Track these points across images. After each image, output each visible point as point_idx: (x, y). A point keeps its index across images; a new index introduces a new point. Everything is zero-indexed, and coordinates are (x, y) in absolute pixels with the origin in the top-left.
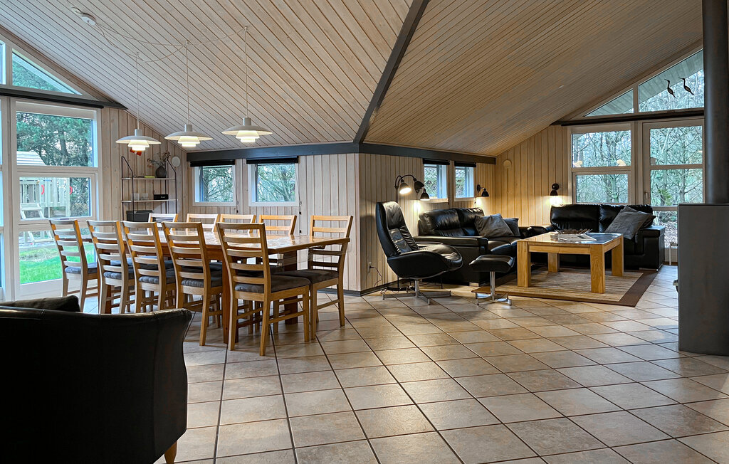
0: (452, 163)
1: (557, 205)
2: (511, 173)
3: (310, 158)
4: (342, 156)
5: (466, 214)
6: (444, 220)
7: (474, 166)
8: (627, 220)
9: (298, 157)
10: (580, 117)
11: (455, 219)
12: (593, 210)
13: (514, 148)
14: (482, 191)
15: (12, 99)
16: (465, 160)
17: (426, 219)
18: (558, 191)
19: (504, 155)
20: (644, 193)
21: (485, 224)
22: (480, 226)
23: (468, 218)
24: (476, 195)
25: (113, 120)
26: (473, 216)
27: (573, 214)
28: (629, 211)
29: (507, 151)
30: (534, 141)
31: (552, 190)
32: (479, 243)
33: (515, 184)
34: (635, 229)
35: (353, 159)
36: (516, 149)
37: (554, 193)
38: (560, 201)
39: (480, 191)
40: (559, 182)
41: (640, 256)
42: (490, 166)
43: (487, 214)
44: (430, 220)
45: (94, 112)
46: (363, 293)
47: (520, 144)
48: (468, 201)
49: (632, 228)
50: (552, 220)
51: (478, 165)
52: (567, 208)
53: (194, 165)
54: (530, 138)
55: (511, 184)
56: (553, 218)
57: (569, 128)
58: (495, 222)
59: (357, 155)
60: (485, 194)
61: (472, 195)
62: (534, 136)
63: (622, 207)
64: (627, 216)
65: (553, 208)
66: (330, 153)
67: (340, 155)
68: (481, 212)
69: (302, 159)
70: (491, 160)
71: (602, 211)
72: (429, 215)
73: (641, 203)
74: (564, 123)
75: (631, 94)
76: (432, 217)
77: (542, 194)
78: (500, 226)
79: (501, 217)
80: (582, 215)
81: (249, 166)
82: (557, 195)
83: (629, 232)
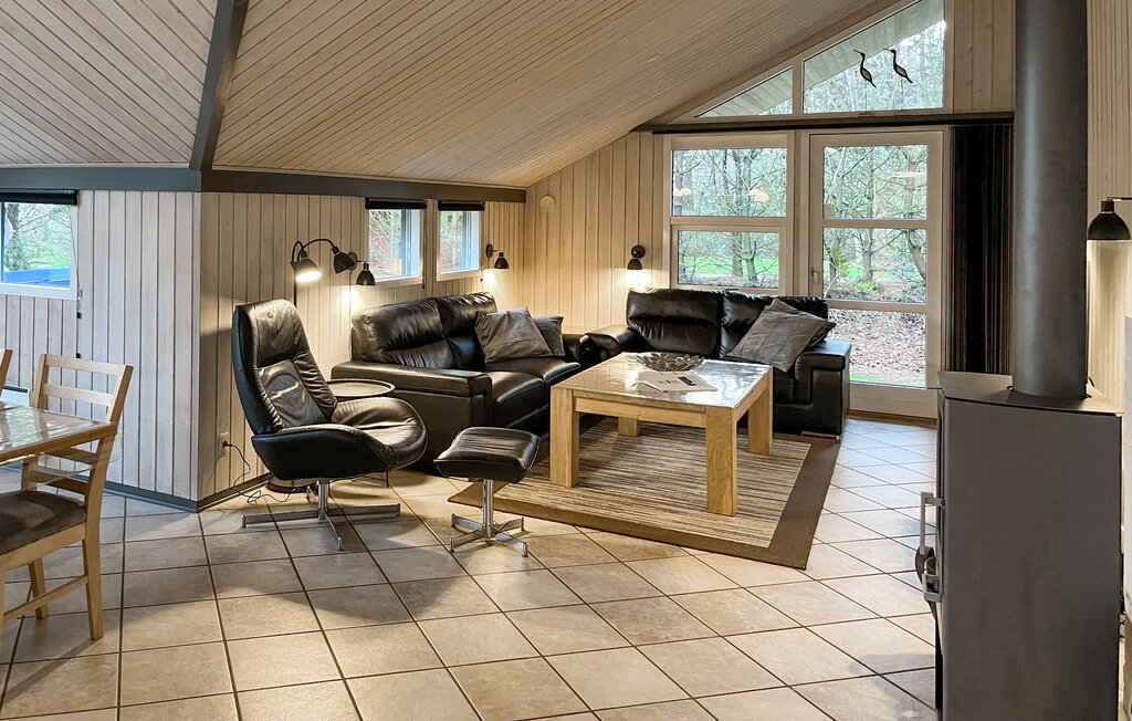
0: (432, 204)
1: (641, 289)
2: (554, 221)
3: (102, 195)
4: (167, 197)
5: (456, 309)
6: (405, 326)
7: (481, 208)
8: (778, 330)
9: (76, 192)
10: (687, 117)
11: (432, 320)
12: (711, 302)
13: (561, 172)
14: (496, 256)
16: (463, 199)
17: (365, 326)
18: (641, 260)
19: (543, 185)
20: (812, 272)
21: (497, 328)
22: (485, 333)
23: (461, 316)
24: (483, 265)
26: (472, 312)
27: (671, 309)
28: (781, 310)
29: (548, 178)
30: (599, 161)
31: (631, 257)
32: (471, 388)
33: (562, 243)
34: (794, 352)
35: (188, 204)
36: (563, 174)
37: (635, 265)
38: (648, 280)
39: (493, 256)
40: (645, 242)
41: (806, 407)
42: (515, 207)
43: (502, 308)
44: (375, 329)
46: (202, 505)
47: (573, 166)
48: (466, 280)
49: (788, 349)
50: (631, 319)
51: (489, 205)
52: (661, 295)
54: (592, 156)
55: (554, 240)
56: (630, 315)
57: (668, 138)
58: (516, 325)
59: (198, 196)
60: (502, 264)
61: (475, 265)
62: (600, 151)
63: (769, 300)
64: (779, 322)
65: (632, 294)
66: (142, 188)
67: (162, 194)
68: (491, 302)
69: (86, 196)
70: (518, 195)
71: (728, 306)
72: (374, 320)
73: (803, 293)
74: (658, 128)
75: (788, 77)
76: (382, 323)
77: (612, 265)
78: (524, 335)
79: (528, 315)
80: (688, 311)
82: (639, 267)
83: (783, 355)
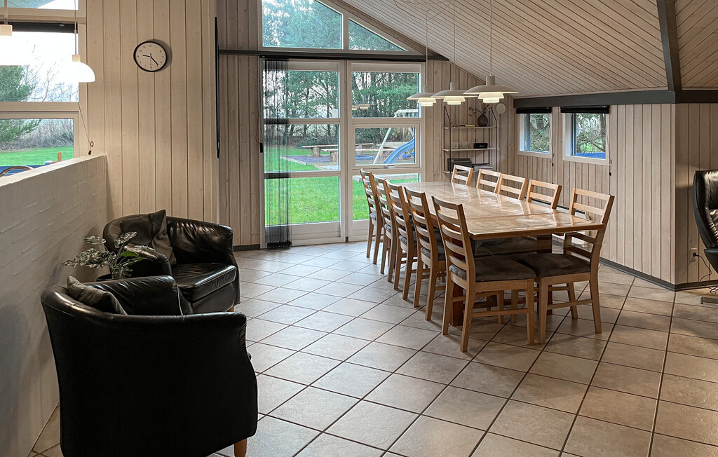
3: (622, 108)
4: (657, 107)
9: (609, 107)
15: (348, 61)
25: (436, 72)
35: (668, 111)
45: (419, 65)
46: (678, 288)
53: (519, 111)
59: (674, 106)
66: (643, 103)
67: (653, 105)
69: (613, 108)
81: (564, 114)
